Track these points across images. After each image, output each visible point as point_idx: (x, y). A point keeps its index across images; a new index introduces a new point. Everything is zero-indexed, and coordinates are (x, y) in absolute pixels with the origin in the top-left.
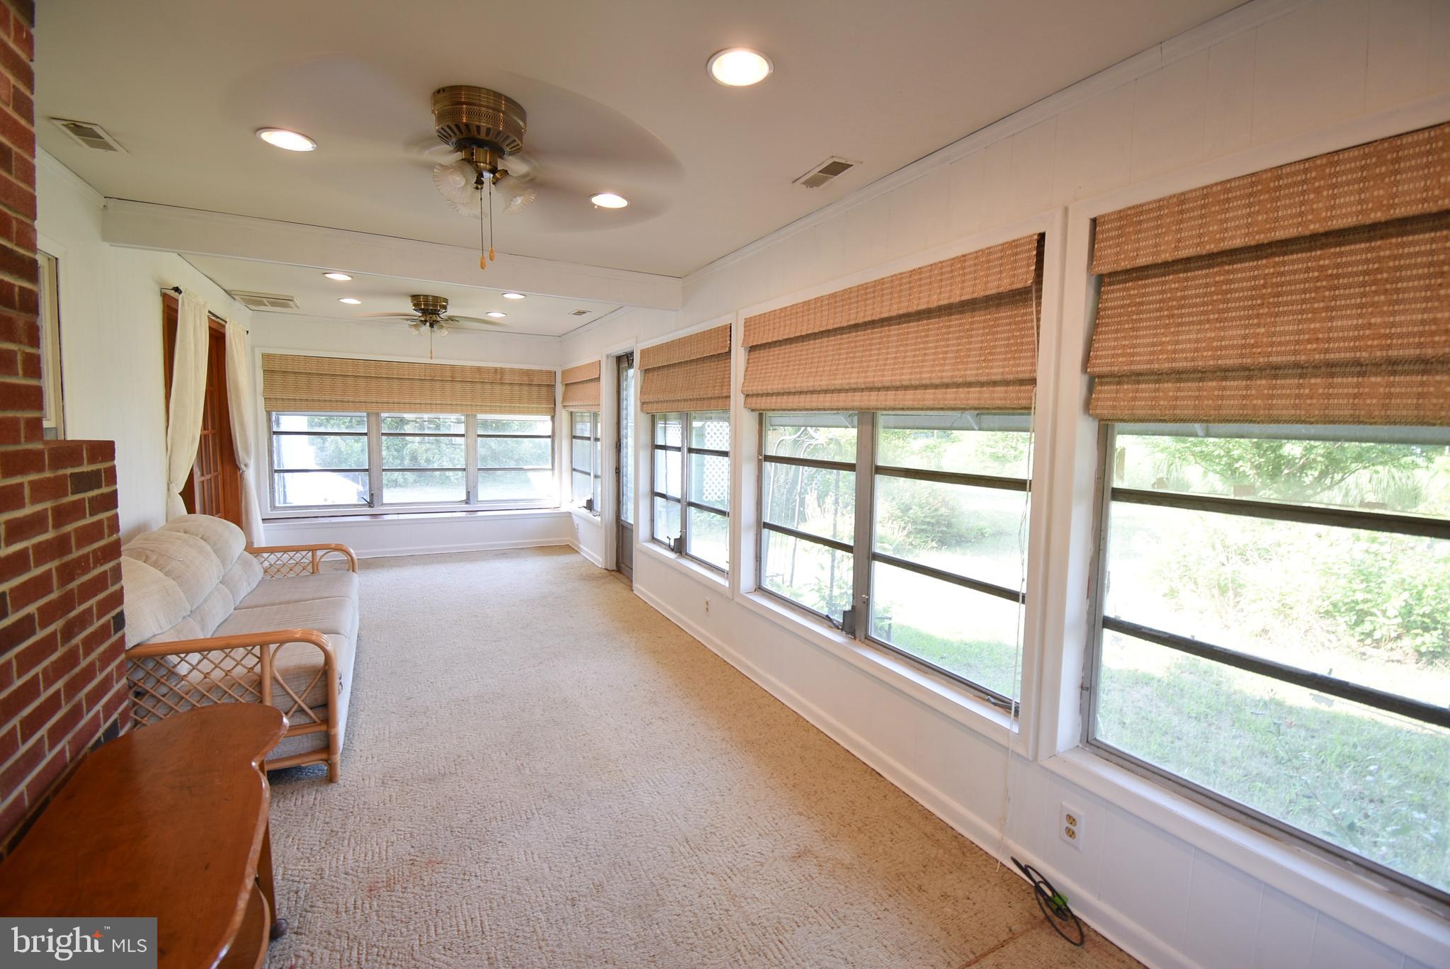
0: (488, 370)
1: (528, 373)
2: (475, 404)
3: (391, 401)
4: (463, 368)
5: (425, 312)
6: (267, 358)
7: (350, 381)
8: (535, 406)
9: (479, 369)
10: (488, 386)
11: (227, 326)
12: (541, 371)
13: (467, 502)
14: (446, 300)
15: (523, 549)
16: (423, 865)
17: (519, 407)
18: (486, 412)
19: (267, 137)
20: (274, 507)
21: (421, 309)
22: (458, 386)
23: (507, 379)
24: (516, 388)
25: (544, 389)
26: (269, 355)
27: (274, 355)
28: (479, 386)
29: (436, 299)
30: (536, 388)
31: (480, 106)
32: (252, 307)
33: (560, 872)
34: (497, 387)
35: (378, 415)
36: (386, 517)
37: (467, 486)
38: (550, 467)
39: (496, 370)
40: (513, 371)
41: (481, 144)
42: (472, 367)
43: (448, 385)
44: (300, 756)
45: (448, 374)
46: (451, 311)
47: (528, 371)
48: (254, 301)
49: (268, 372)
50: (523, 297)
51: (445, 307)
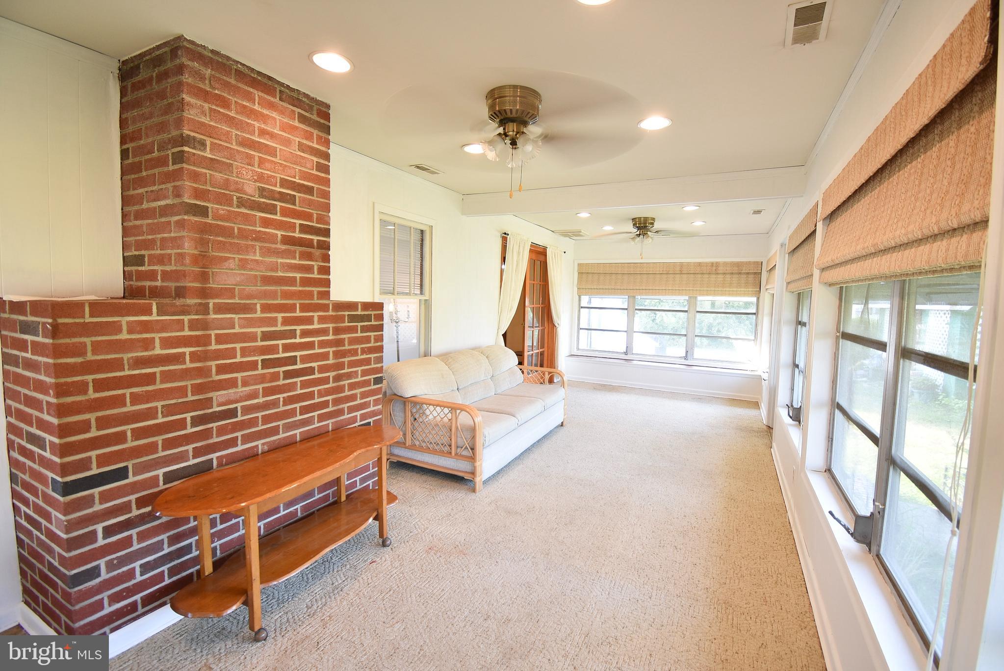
0: (706, 264)
1: (738, 264)
2: (695, 289)
3: (641, 288)
4: (688, 263)
5: (639, 228)
6: (580, 265)
7: (620, 276)
8: (743, 289)
9: (700, 264)
10: (706, 276)
11: (548, 249)
12: (750, 262)
13: (686, 358)
14: (653, 219)
15: (718, 398)
16: (458, 550)
17: (729, 291)
18: (703, 295)
19: (467, 149)
20: (578, 349)
21: (637, 227)
22: (685, 276)
23: (721, 269)
24: (728, 276)
25: (751, 277)
26: (581, 264)
27: (583, 264)
28: (700, 276)
29: (646, 219)
30: (745, 276)
31: (505, 97)
32: (575, 238)
33: (501, 598)
34: (713, 276)
35: (634, 297)
36: (635, 362)
37: (686, 347)
38: (753, 338)
39: (712, 264)
40: (725, 264)
41: (512, 120)
42: (694, 263)
43: (678, 276)
44: (466, 472)
45: (678, 269)
46: (657, 226)
47: (738, 263)
48: (566, 234)
49: (580, 274)
50: (698, 207)
51: (652, 224)
